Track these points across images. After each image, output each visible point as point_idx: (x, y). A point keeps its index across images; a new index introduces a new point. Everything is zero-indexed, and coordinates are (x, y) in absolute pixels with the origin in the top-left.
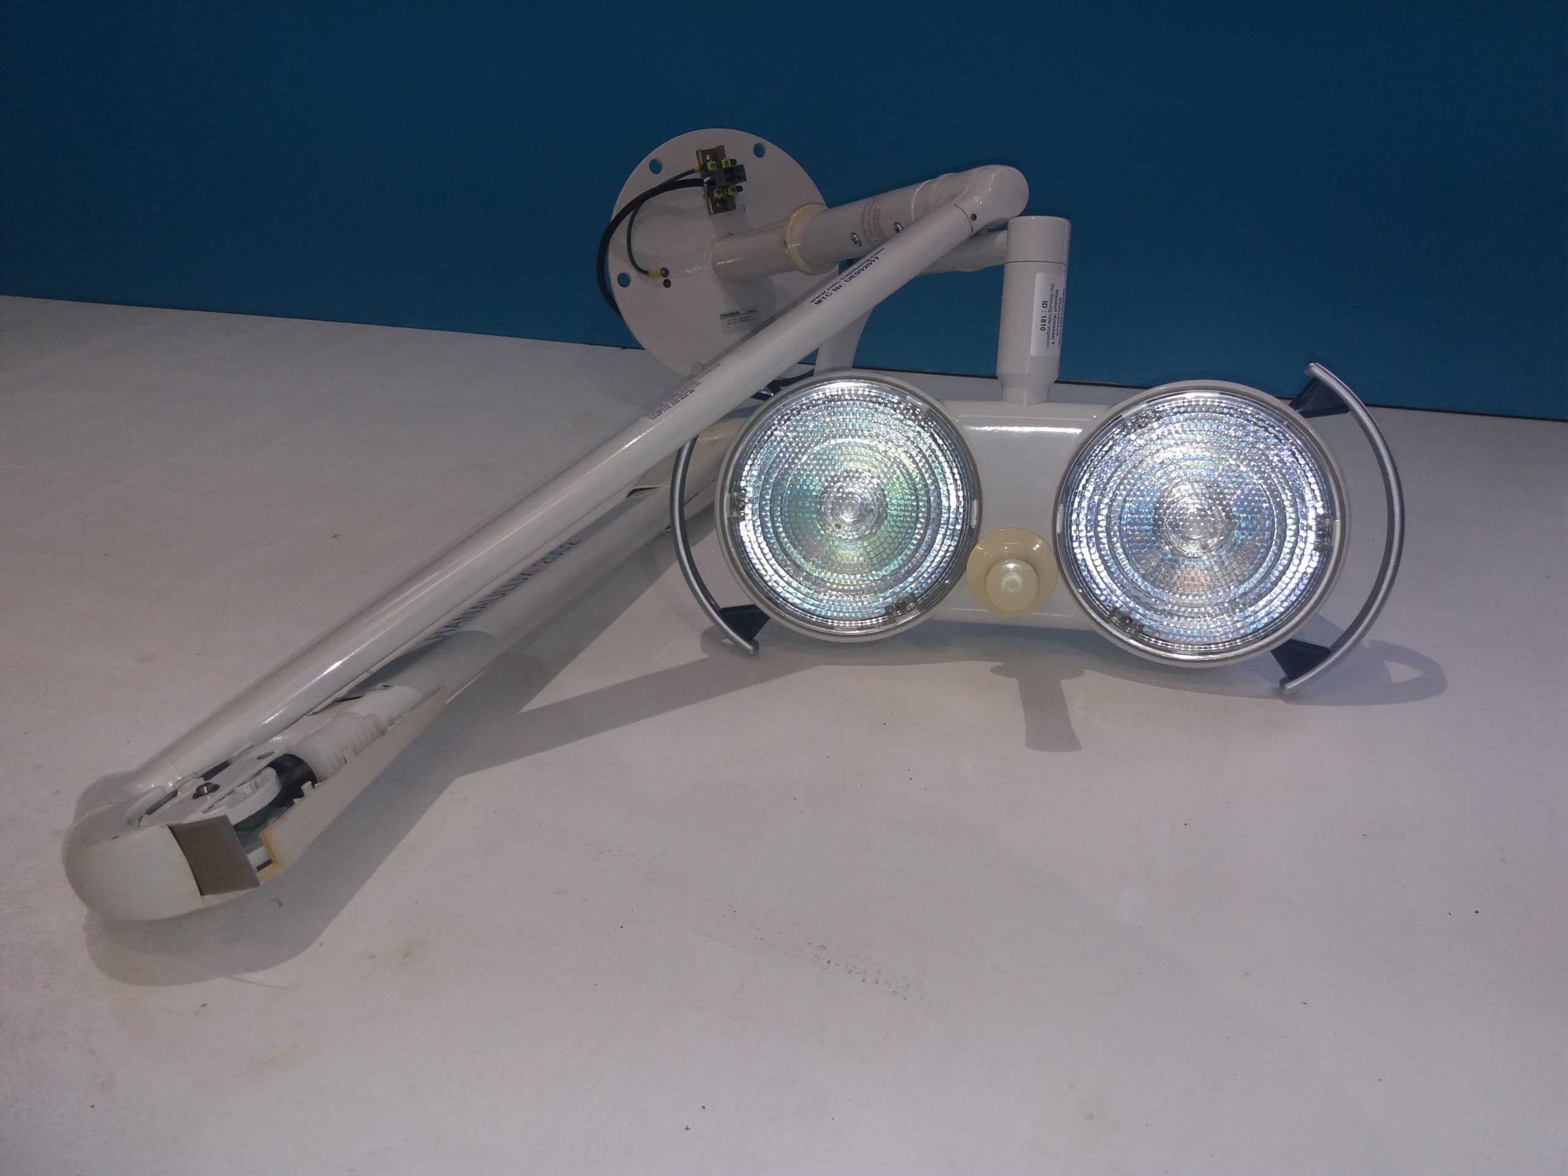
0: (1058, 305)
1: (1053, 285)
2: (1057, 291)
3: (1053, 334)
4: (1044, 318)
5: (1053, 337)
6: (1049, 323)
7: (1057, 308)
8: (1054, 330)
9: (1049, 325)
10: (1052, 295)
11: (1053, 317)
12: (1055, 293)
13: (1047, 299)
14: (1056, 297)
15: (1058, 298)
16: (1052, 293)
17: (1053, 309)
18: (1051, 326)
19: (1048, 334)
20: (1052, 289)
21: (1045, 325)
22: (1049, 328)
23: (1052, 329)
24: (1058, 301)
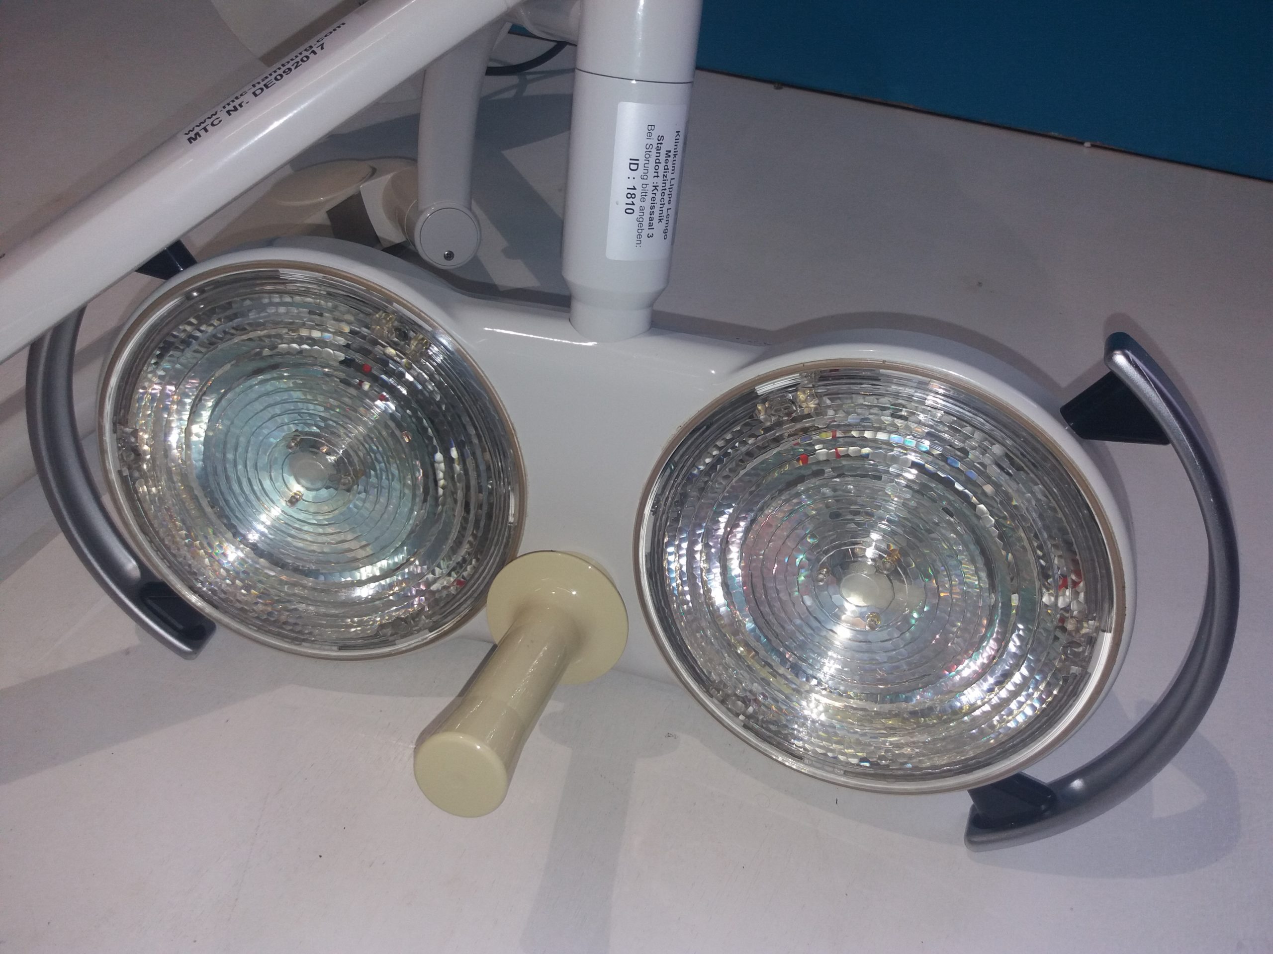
0: (662, 166)
1: (651, 127)
2: (661, 138)
3: (651, 219)
4: (632, 192)
5: (650, 225)
6: (643, 200)
7: (661, 172)
8: (652, 213)
9: (643, 204)
10: (648, 148)
11: (650, 188)
12: (654, 142)
13: (640, 155)
14: (658, 149)
15: (663, 152)
16: (649, 142)
17: (651, 173)
18: (647, 204)
19: (640, 221)
20: (649, 135)
21: (633, 204)
22: (642, 209)
23: (647, 211)
24: (662, 158)
